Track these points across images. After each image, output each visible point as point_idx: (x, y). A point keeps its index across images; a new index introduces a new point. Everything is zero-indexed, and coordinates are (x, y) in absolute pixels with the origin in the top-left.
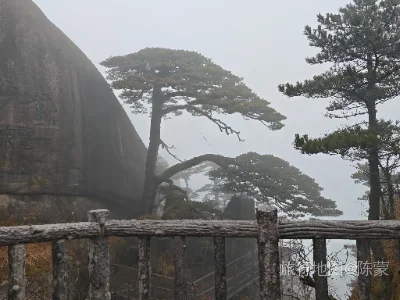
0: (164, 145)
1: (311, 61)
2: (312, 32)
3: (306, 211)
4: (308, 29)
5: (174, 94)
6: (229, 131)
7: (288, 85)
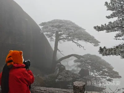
0: (59, 51)
1: (108, 17)
2: (108, 4)
3: (107, 76)
4: (106, 3)
5: (62, 34)
6: (80, 46)
7: (97, 27)
